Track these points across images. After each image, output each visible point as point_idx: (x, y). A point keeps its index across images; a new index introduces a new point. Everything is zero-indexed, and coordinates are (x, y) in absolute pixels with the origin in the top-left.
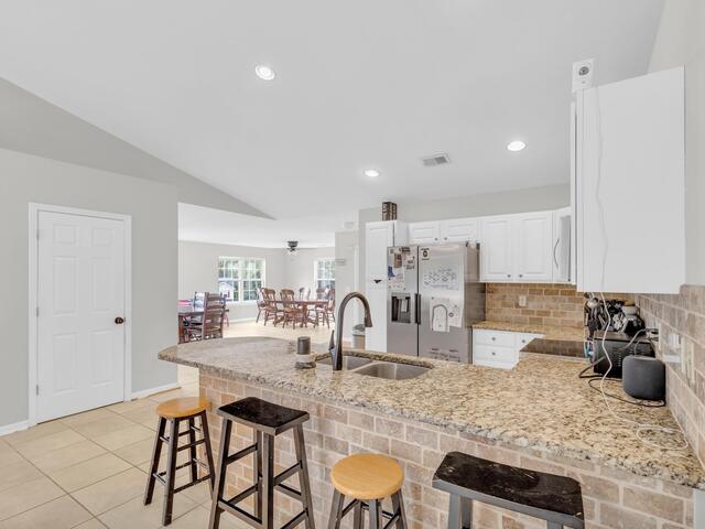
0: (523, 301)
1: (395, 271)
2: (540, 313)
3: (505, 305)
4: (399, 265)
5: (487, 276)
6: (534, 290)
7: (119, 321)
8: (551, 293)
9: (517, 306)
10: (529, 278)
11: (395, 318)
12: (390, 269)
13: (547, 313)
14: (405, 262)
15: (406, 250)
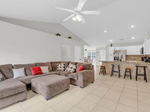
0: (132, 57)
1: (115, 54)
2: (135, 59)
3: (129, 58)
4: (116, 53)
5: (127, 54)
6: (134, 56)
7: (80, 60)
8: (136, 56)
9: (131, 58)
10: (134, 54)
11: (115, 60)
12: (114, 53)
13: (136, 59)
14: (116, 52)
15: (117, 51)
